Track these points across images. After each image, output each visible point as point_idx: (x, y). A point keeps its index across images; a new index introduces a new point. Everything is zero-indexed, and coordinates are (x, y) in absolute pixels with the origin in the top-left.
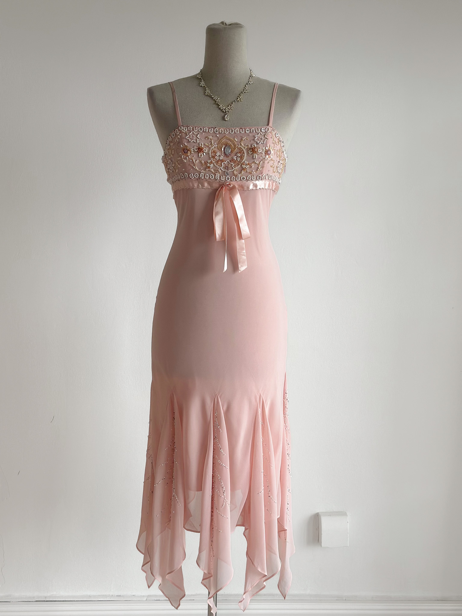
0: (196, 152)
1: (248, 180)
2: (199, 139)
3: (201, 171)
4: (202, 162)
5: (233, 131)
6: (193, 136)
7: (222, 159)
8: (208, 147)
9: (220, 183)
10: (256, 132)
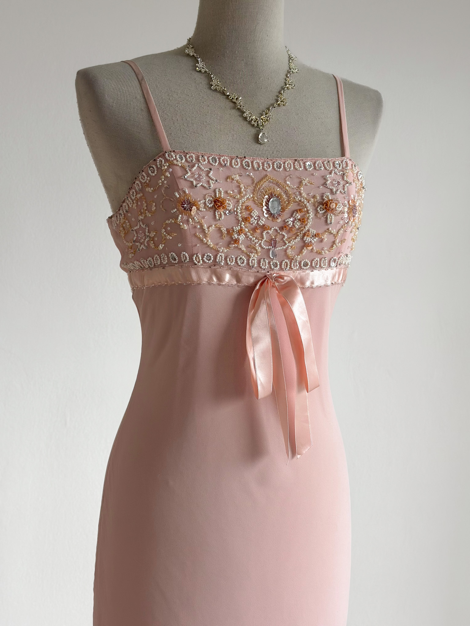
0: (211, 208)
1: (313, 267)
2: (212, 180)
3: (219, 249)
4: (222, 229)
5: (281, 165)
6: (200, 175)
7: (263, 224)
8: (235, 198)
9: (258, 274)
10: (326, 169)
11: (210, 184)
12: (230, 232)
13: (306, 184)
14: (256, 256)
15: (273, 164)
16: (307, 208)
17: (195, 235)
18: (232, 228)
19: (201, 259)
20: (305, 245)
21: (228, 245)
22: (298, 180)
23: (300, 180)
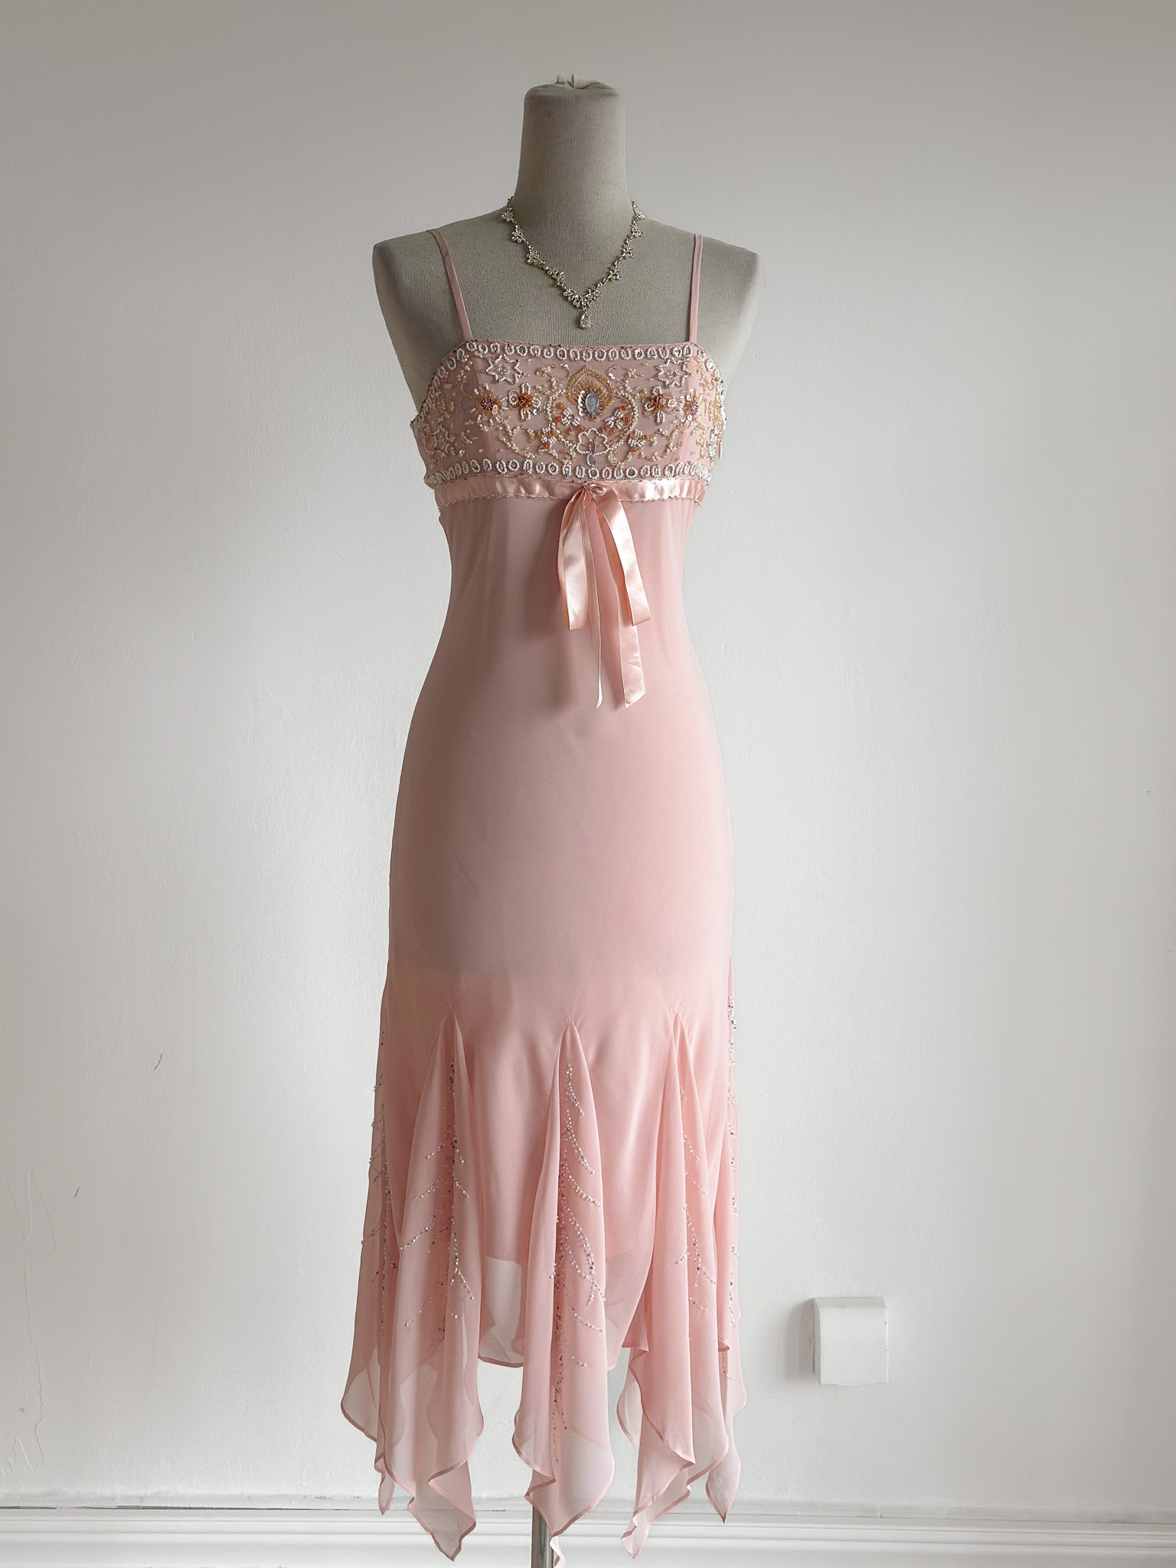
0: (514, 406)
2: (519, 373)
3: (526, 455)
4: (529, 431)
5: (604, 354)
6: (504, 368)
7: (579, 426)
8: (544, 394)
9: (574, 485)
11: (514, 378)
12: (538, 435)
13: (632, 376)
14: (571, 463)
15: (594, 353)
16: (632, 405)
17: (498, 439)
18: (542, 430)
19: (505, 466)
20: (631, 449)
21: (536, 451)
22: (624, 372)
23: (625, 371)
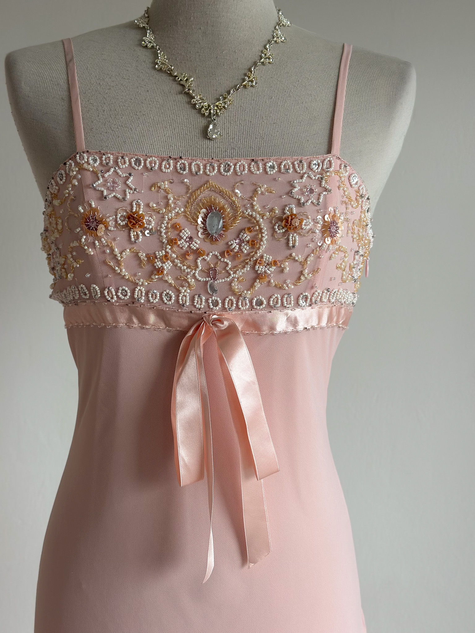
0: (123, 226)
1: (271, 307)
2: (131, 189)
3: (137, 281)
4: (140, 254)
5: (231, 167)
6: (114, 182)
7: (198, 249)
8: (159, 213)
9: (192, 315)
10: (296, 172)
11: (125, 195)
12: (151, 258)
13: (262, 193)
14: (189, 291)
15: (219, 167)
16: (259, 226)
17: (105, 263)
18: (155, 254)
19: (114, 294)
20: (258, 276)
21: (149, 277)
22: (253, 188)
